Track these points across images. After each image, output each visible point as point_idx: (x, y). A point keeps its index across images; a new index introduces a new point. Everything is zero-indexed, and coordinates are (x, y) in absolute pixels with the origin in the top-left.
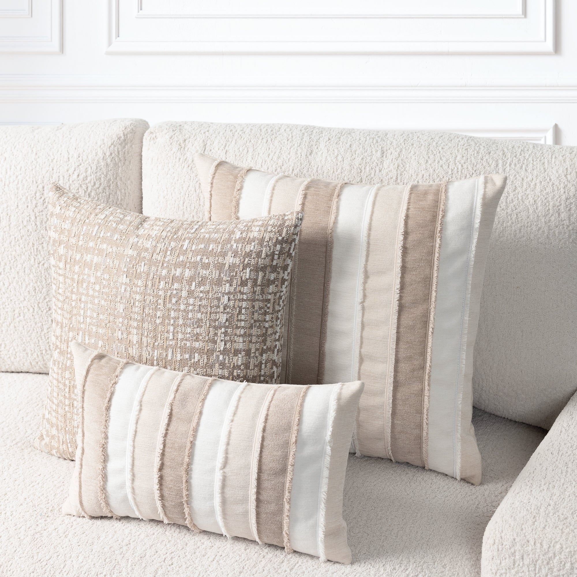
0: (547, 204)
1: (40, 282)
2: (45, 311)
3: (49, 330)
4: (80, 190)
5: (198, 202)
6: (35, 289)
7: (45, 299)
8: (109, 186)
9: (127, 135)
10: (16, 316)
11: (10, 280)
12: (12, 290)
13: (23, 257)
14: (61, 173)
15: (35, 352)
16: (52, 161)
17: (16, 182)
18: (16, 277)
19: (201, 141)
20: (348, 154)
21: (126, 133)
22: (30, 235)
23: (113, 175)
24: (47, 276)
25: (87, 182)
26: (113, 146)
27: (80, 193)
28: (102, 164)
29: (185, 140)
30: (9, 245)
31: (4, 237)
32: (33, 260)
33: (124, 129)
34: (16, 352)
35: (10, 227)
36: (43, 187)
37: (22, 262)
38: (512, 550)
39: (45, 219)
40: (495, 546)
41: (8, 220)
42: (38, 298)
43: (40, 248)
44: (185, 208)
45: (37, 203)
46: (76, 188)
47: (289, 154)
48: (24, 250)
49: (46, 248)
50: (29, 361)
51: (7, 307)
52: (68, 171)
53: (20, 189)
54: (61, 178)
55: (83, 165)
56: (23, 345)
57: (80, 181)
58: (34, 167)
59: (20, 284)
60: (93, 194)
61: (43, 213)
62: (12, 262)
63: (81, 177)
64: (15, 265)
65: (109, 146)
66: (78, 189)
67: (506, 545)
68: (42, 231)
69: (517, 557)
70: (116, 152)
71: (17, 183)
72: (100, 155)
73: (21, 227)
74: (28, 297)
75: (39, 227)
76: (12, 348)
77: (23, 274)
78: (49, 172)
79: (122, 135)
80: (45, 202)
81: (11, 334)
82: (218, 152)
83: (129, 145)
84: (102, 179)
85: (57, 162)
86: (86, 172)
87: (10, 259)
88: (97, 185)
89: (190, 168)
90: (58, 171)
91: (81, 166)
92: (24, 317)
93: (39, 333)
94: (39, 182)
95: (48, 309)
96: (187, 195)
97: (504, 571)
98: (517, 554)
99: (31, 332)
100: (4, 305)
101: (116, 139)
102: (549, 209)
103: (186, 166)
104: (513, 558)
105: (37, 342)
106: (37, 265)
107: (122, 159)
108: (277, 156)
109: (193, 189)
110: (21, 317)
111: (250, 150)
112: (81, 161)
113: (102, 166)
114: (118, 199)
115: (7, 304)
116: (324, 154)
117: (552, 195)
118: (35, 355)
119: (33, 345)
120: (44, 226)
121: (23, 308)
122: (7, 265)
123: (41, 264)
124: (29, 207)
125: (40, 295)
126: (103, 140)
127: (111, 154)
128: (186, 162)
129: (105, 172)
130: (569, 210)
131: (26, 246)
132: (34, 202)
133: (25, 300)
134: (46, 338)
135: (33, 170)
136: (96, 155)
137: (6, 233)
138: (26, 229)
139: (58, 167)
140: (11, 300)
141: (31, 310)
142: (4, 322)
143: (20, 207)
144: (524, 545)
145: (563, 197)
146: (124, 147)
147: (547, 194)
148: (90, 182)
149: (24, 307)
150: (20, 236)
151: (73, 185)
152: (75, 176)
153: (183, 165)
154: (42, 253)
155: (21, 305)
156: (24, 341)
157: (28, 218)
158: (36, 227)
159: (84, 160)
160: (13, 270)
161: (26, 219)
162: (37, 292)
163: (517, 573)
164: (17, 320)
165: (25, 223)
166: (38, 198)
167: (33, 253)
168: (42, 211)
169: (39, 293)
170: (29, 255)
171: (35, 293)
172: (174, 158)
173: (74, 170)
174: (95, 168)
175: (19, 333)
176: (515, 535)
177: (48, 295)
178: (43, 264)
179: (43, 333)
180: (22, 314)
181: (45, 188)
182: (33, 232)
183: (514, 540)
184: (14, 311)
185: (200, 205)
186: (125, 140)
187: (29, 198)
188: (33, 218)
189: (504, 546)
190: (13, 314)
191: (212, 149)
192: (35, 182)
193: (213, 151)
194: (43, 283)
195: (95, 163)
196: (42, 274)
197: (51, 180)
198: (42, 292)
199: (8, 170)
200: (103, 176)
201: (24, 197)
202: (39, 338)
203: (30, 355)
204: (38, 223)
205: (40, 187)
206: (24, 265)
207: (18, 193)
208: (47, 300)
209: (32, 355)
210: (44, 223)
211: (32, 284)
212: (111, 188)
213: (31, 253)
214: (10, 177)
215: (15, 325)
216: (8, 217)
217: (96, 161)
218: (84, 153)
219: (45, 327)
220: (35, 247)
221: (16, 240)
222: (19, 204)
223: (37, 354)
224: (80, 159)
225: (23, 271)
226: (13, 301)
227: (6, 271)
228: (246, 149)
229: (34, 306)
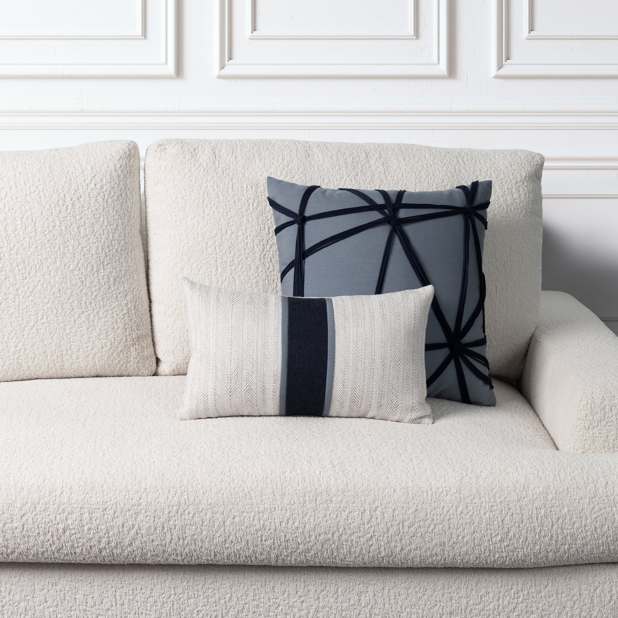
0: (503, 187)
1: (65, 283)
2: (68, 312)
3: (72, 329)
4: (98, 198)
5: (217, 199)
6: (60, 291)
7: (69, 299)
8: (121, 195)
9: (131, 150)
10: (39, 318)
11: (35, 283)
12: (36, 293)
13: (49, 260)
14: (79, 183)
15: (55, 353)
16: (68, 174)
17: (37, 191)
18: (42, 279)
19: (210, 150)
20: (340, 155)
21: (130, 148)
22: (56, 239)
23: (124, 185)
24: (72, 278)
25: (104, 190)
26: (121, 159)
27: (99, 200)
28: (115, 175)
29: (195, 150)
30: (36, 250)
31: (31, 242)
32: (58, 263)
33: (128, 145)
34: (35, 356)
35: (35, 233)
36: (65, 196)
37: (48, 265)
38: (603, 405)
39: (69, 224)
40: (589, 405)
41: (33, 226)
42: (62, 299)
43: (66, 251)
44: (205, 205)
45: (60, 210)
46: (95, 196)
47: (291, 156)
48: (50, 253)
49: (71, 251)
50: (47, 364)
51: (30, 310)
52: (85, 181)
53: (43, 197)
54: (80, 187)
55: (97, 176)
56: (44, 348)
57: (98, 190)
58: (52, 178)
59: (45, 286)
60: (109, 201)
61: (67, 218)
62: (38, 265)
63: (98, 186)
64: (41, 268)
65: (118, 159)
66: (97, 197)
67: (598, 402)
68: (67, 236)
69: (607, 410)
70: (125, 165)
71: (38, 193)
72: (112, 166)
73: (47, 232)
74: (52, 299)
75: (64, 231)
76: (33, 351)
77: (48, 277)
78: (67, 182)
79: (127, 150)
80: (68, 209)
81: (32, 338)
82: (228, 158)
83: (133, 159)
84: (116, 188)
85: (72, 173)
86: (102, 182)
87: (36, 263)
88: (112, 194)
89: (206, 171)
90: (76, 182)
91: (96, 177)
92: (47, 319)
93: (61, 334)
94: (60, 191)
95: (71, 309)
96: (206, 195)
97: (596, 424)
98: (607, 407)
99: (53, 334)
100: (28, 309)
101: (123, 153)
102: (505, 191)
103: (202, 170)
104: (603, 412)
105: (59, 343)
106: (63, 267)
107: (129, 171)
108: (281, 158)
109: (211, 189)
110: (45, 320)
111: (256, 155)
112: (95, 172)
113: (115, 177)
114: (128, 207)
115: (30, 307)
116: (319, 155)
117: (505, 180)
118: (54, 357)
119: (54, 347)
120: (69, 230)
121: (46, 311)
122: (33, 269)
123: (66, 267)
124: (53, 213)
125: (65, 296)
126: (111, 154)
127: (121, 166)
128: (201, 167)
129: (117, 182)
130: (519, 191)
131: (52, 249)
132: (58, 209)
133: (49, 301)
134: (68, 338)
135: (52, 181)
136: (108, 167)
137: (32, 238)
138: (52, 234)
139: (75, 177)
140: (35, 303)
141: (55, 312)
142: (26, 326)
143: (45, 214)
144: (611, 399)
145: (513, 182)
146: (129, 161)
147: (501, 179)
148: (106, 190)
149: (48, 309)
150: (46, 240)
151: (92, 194)
152: (92, 185)
153: (199, 169)
154: (68, 255)
155: (45, 307)
156: (46, 343)
157: (54, 224)
158: (61, 232)
159: (98, 172)
160: (38, 273)
161: (51, 225)
162: (61, 293)
163: (607, 423)
164: (40, 322)
165: (51, 229)
166: (61, 205)
167: (59, 256)
168: (66, 217)
169: (64, 294)
170: (55, 258)
171: (60, 294)
172: (189, 164)
173: (90, 180)
174: (109, 178)
175: (41, 336)
176: (603, 393)
177: (72, 296)
178: (69, 266)
179: (66, 333)
180: (45, 317)
181: (67, 196)
182: (58, 237)
183: (603, 397)
184: (37, 313)
185: (219, 202)
186: (130, 155)
187: (52, 205)
188: (58, 223)
189: (595, 403)
190: (36, 317)
191: (222, 155)
192: (56, 191)
193: (222, 157)
194: (68, 284)
195: (108, 174)
196: (68, 276)
197: (71, 189)
198: (67, 294)
199: (27, 182)
200: (116, 185)
201: (48, 205)
202: (61, 339)
203: (49, 357)
204: (63, 228)
205: (62, 195)
206: (50, 268)
207: (41, 201)
208: (71, 300)
209: (51, 357)
210: (68, 227)
211: (57, 286)
212: (123, 197)
213: (57, 256)
214: (30, 187)
215: (38, 328)
216: (33, 224)
217: (109, 172)
218: (96, 166)
219: (68, 327)
220: (61, 250)
221: (43, 244)
222: (43, 211)
223: (57, 355)
224: (94, 170)
225: (49, 273)
226: (37, 304)
227: (31, 275)
228: (252, 154)
229: (58, 307)
